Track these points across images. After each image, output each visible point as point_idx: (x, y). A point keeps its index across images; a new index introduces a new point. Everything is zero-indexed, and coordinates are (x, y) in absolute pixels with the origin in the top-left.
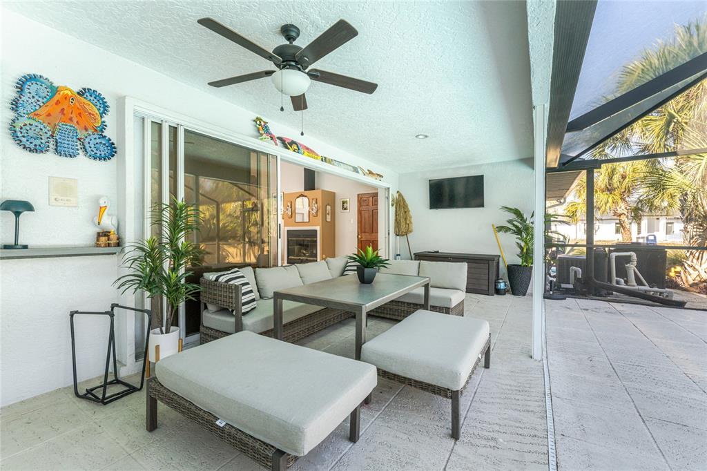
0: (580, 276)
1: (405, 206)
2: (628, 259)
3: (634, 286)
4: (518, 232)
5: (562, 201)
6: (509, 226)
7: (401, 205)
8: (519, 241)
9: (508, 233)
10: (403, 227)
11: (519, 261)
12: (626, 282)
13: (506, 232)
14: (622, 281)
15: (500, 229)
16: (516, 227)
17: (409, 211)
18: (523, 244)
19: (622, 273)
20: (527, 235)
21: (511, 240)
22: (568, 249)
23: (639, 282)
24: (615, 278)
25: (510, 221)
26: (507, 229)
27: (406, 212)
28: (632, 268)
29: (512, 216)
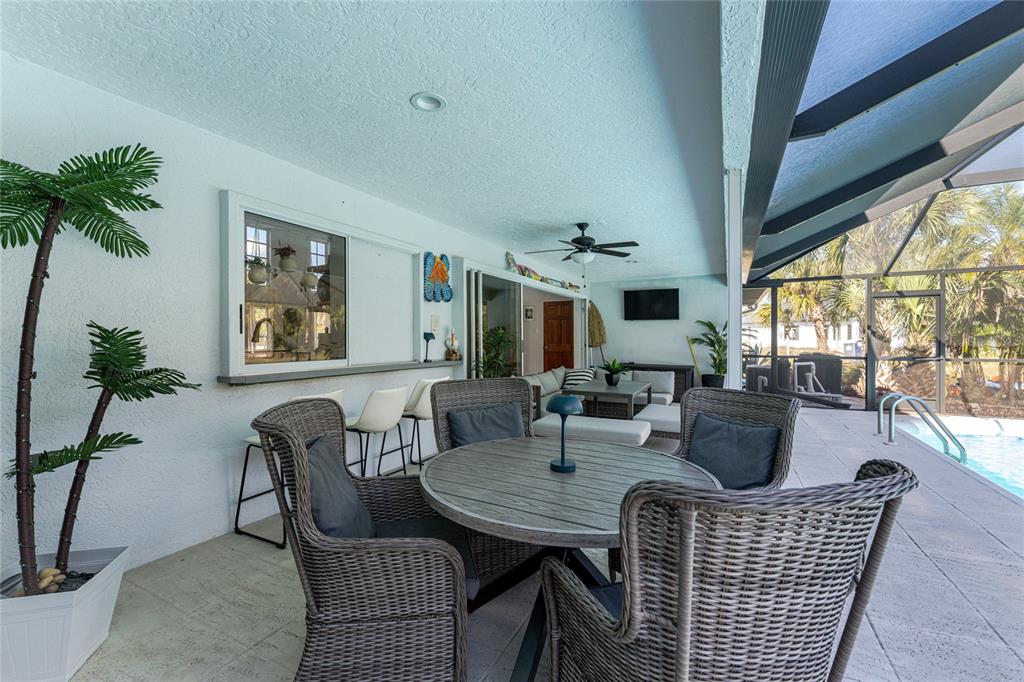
0: (766, 385)
1: (598, 316)
2: (808, 368)
3: (812, 392)
4: (712, 344)
5: (754, 307)
6: (704, 338)
7: (594, 315)
8: (712, 353)
9: (702, 345)
10: (597, 337)
11: (712, 371)
12: (806, 389)
13: (700, 343)
14: (803, 388)
15: (695, 340)
16: (710, 339)
17: (602, 321)
18: (715, 356)
19: (803, 381)
20: (720, 347)
21: (705, 352)
22: (761, 359)
23: (817, 389)
24: (797, 386)
25: (704, 335)
26: (701, 341)
27: (600, 322)
28: (811, 376)
29: (706, 330)
